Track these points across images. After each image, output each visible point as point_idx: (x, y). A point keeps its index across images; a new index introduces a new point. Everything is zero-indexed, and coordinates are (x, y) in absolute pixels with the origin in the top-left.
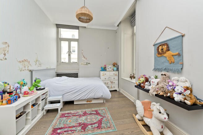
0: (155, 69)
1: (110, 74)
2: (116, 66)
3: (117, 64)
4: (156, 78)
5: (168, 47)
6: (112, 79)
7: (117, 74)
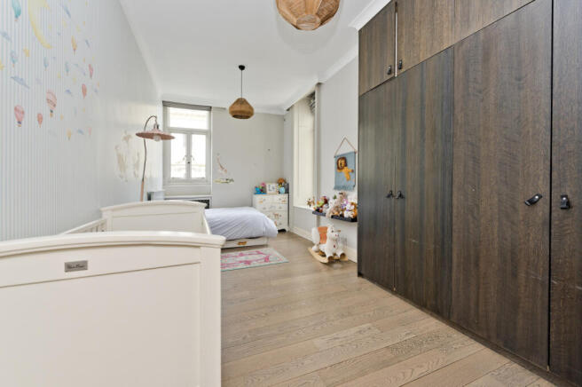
0: (337, 188)
1: (274, 199)
2: (285, 185)
3: (285, 181)
4: (335, 198)
5: (346, 162)
6: (277, 208)
7: (287, 199)
